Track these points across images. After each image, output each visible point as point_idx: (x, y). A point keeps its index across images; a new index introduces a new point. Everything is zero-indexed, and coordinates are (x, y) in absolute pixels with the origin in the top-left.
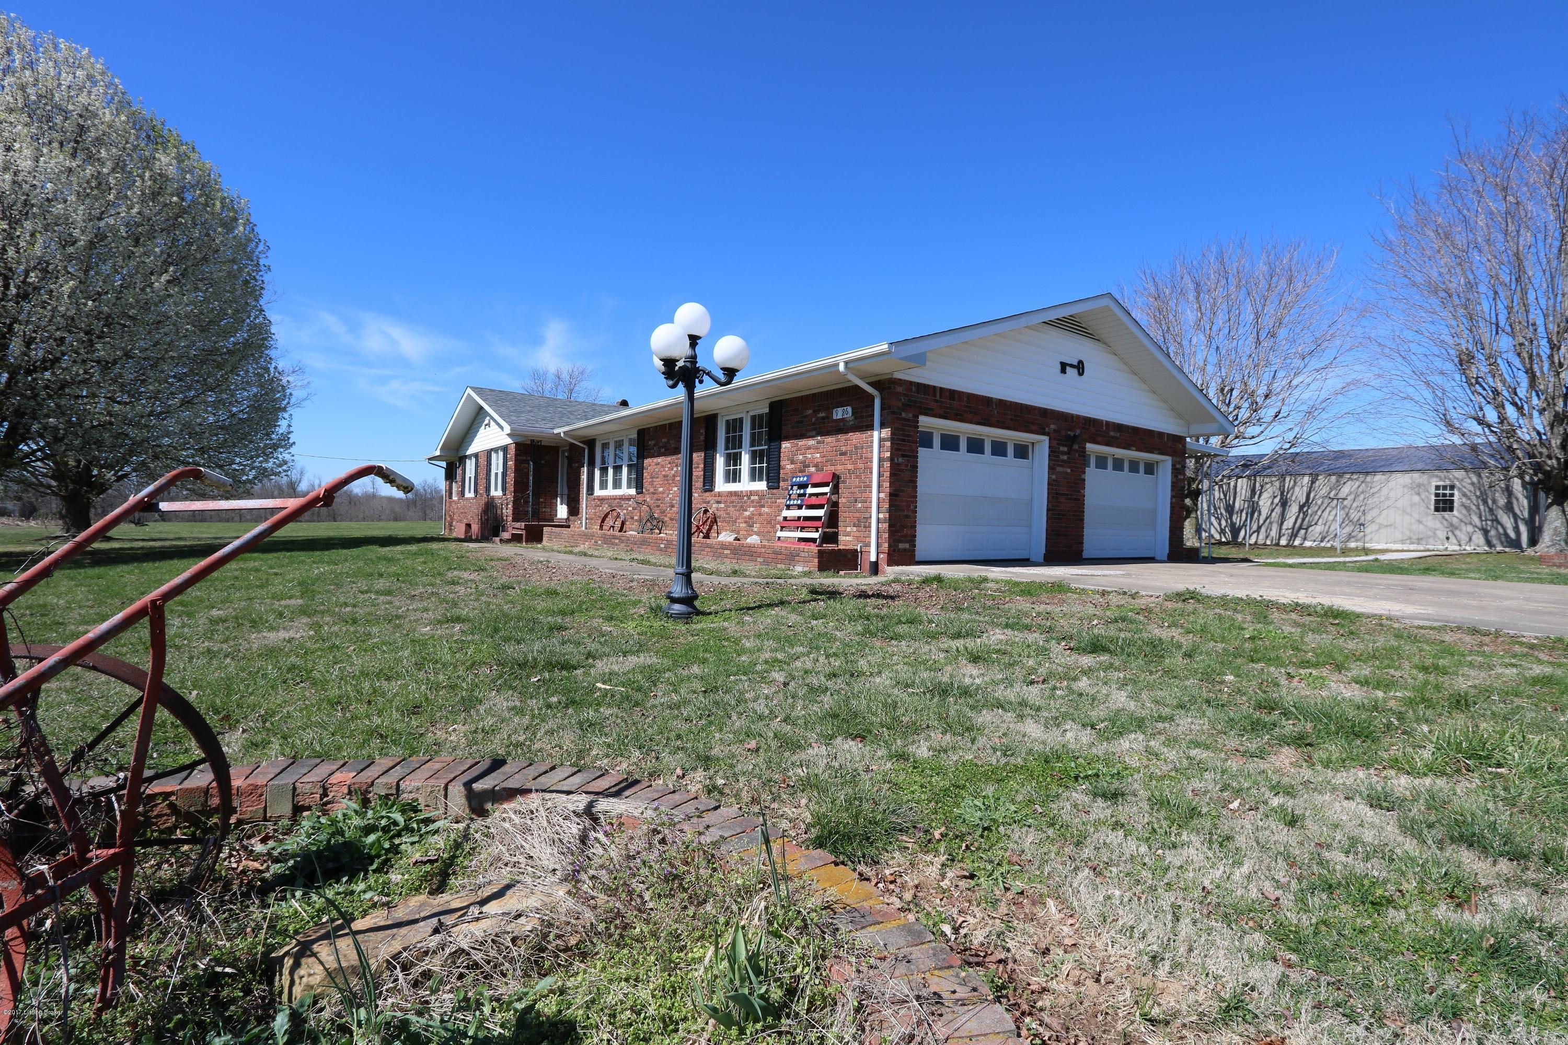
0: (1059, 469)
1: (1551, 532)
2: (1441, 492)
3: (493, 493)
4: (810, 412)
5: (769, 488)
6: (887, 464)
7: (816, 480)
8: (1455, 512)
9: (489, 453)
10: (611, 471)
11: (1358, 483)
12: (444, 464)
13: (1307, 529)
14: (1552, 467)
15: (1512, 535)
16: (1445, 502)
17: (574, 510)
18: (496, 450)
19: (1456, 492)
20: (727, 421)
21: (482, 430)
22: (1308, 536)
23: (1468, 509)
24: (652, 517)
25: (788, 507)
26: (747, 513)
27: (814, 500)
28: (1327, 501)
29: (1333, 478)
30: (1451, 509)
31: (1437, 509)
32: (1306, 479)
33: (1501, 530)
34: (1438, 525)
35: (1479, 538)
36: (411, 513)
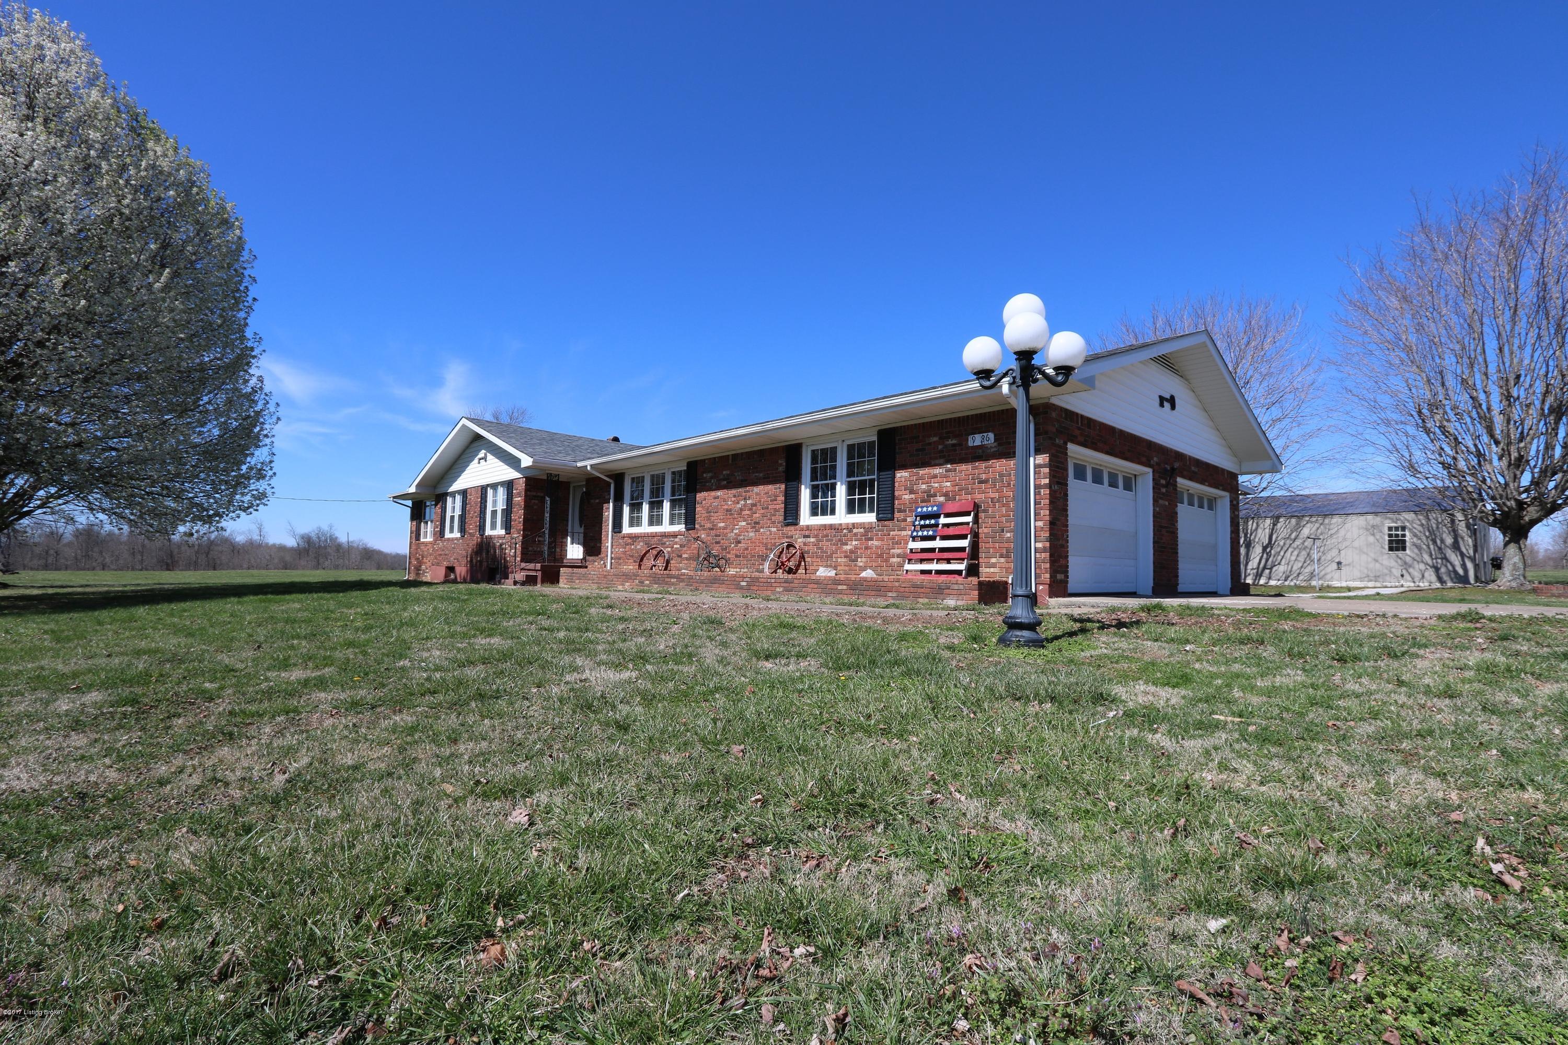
0: (1161, 502)
1: (1511, 567)
2: (1393, 532)
3: (488, 532)
4: (935, 439)
5: (879, 519)
6: (1045, 492)
7: (951, 508)
8: (1408, 551)
9: (484, 489)
10: (646, 507)
11: (1317, 525)
12: (409, 503)
13: (1271, 569)
14: (1510, 508)
15: (1461, 572)
16: (1398, 542)
17: (593, 548)
18: (494, 486)
19: (1407, 533)
20: (813, 451)
21: (474, 464)
22: (1273, 575)
23: (1419, 548)
24: (709, 555)
25: (914, 539)
26: (848, 547)
27: (951, 531)
28: (1288, 542)
29: (1294, 521)
30: (1404, 549)
31: (1391, 549)
32: (1268, 521)
33: (1450, 568)
34: (1393, 563)
35: (1431, 575)
36: (303, 563)
